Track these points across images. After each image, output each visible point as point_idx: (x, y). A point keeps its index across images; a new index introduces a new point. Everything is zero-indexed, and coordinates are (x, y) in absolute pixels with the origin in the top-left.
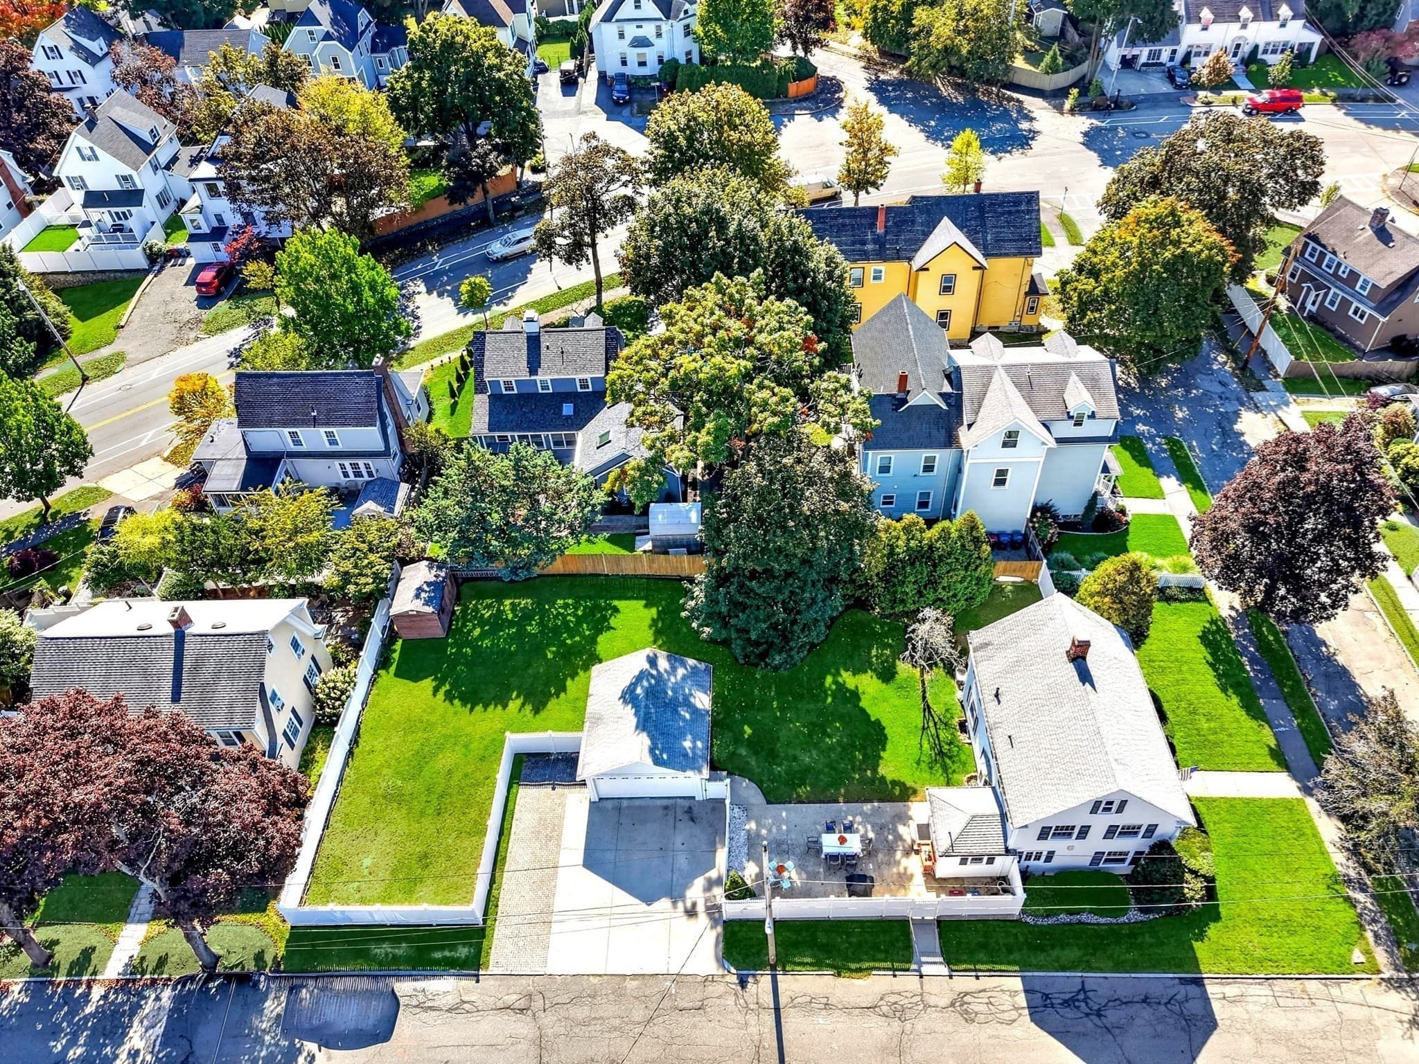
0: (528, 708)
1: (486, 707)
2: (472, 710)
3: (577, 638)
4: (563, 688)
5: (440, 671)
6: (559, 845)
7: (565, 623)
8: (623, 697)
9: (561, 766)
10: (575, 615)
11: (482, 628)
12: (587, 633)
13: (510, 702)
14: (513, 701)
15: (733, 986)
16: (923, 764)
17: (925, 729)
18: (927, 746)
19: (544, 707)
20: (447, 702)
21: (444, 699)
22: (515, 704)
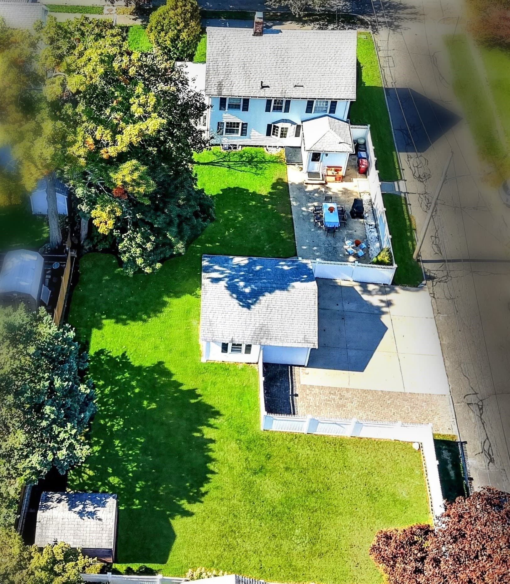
0: (212, 421)
1: (210, 460)
2: (213, 472)
3: (134, 383)
4: (192, 393)
5: (164, 512)
6: (347, 390)
7: (113, 394)
8: (248, 306)
9: (274, 390)
10: (105, 386)
11: (110, 475)
12: (127, 375)
13: (205, 437)
14: (203, 435)
15: (434, 283)
16: (258, 172)
17: (229, 167)
18: (243, 168)
19: (211, 407)
20: (202, 499)
21: (198, 504)
22: (208, 433)
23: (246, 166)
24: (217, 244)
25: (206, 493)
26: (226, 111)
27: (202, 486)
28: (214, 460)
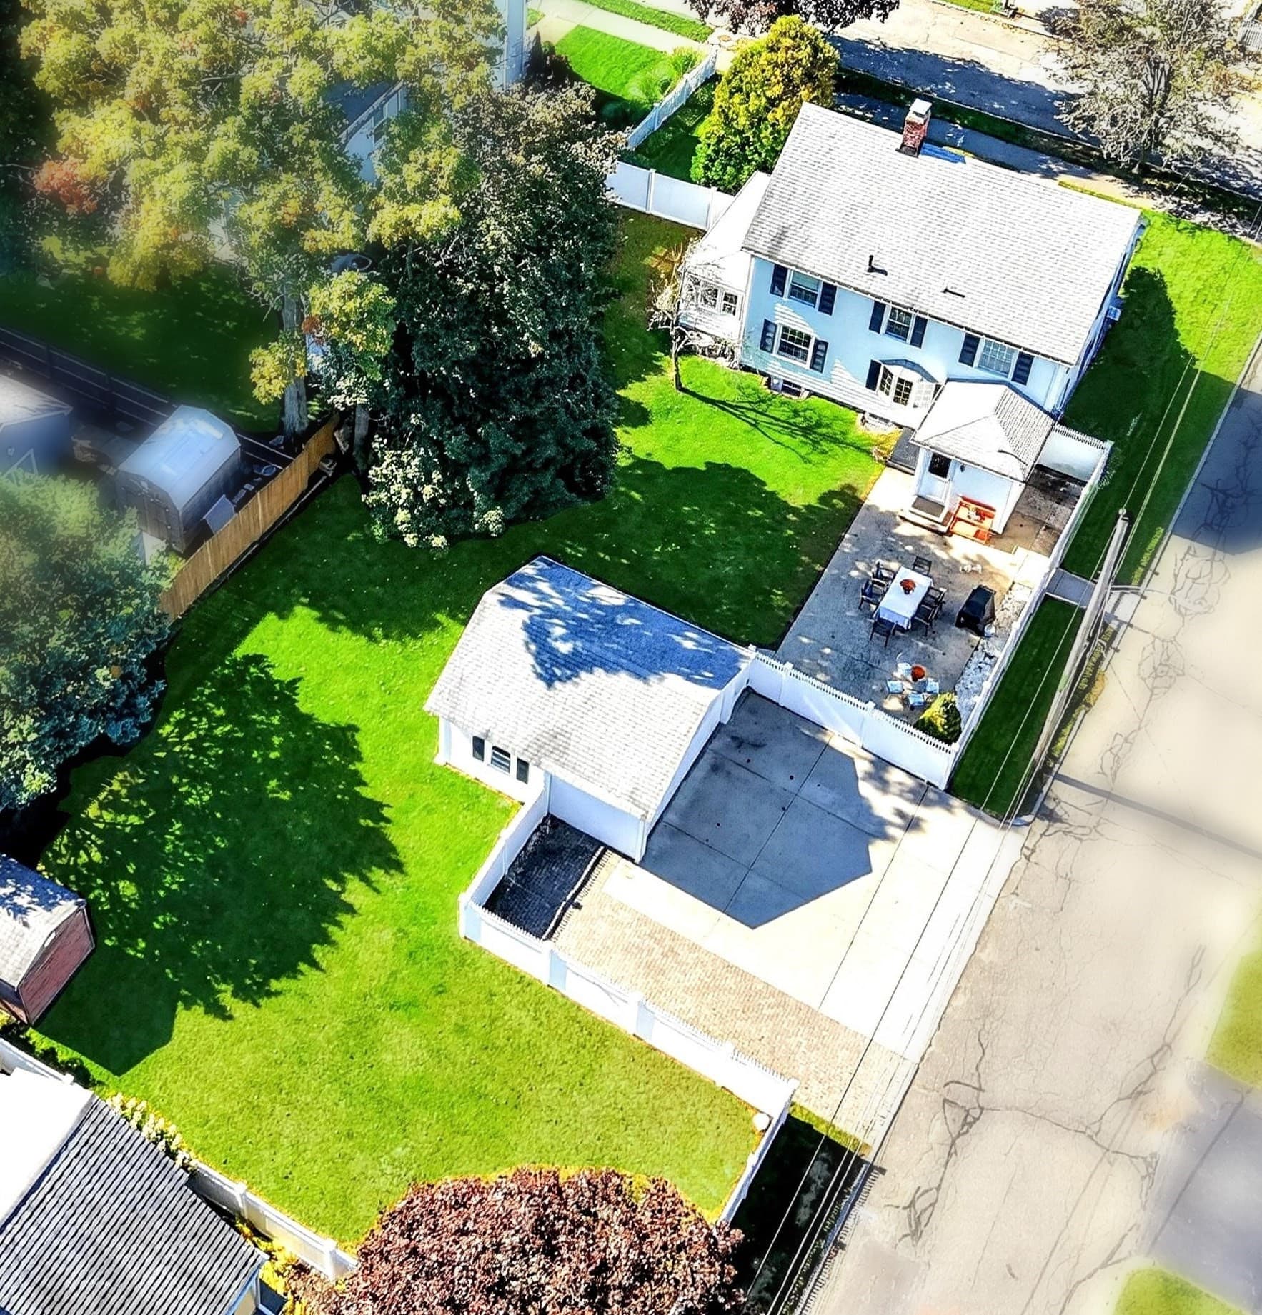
0: (377, 874)
1: (325, 939)
2: (314, 964)
3: (277, 740)
5: (178, 986)
6: (695, 947)
7: (226, 741)
8: (550, 681)
9: (540, 875)
10: (221, 721)
11: (126, 876)
12: (275, 720)
13: (343, 897)
14: (343, 891)
15: (1051, 830)
16: (811, 457)
17: (755, 425)
18: (785, 438)
19: (393, 849)
20: (263, 1001)
21: (249, 1005)
22: (355, 892)
23: (792, 435)
24: (624, 561)
25: (277, 994)
26: (785, 298)
27: (277, 978)
28: (333, 943)
